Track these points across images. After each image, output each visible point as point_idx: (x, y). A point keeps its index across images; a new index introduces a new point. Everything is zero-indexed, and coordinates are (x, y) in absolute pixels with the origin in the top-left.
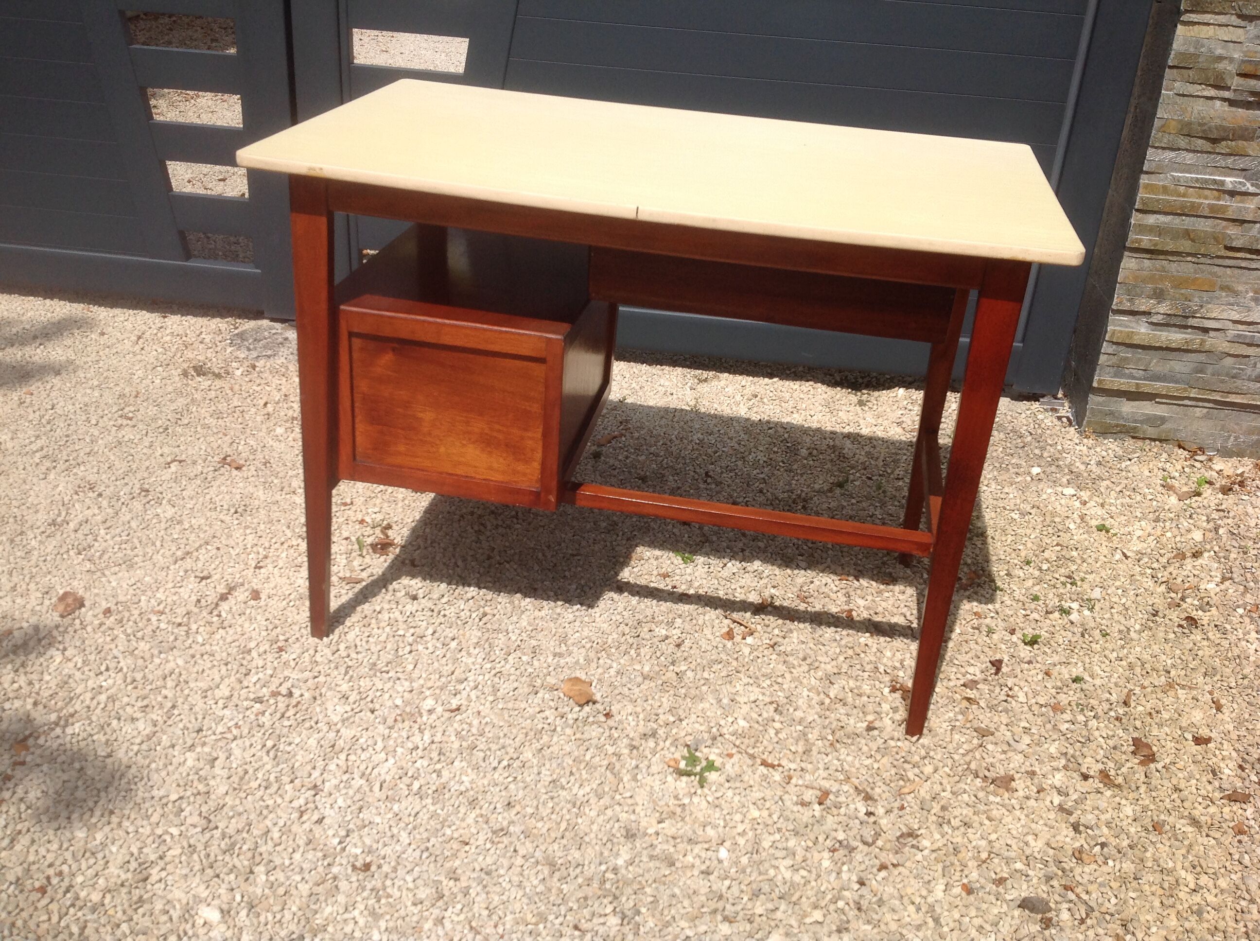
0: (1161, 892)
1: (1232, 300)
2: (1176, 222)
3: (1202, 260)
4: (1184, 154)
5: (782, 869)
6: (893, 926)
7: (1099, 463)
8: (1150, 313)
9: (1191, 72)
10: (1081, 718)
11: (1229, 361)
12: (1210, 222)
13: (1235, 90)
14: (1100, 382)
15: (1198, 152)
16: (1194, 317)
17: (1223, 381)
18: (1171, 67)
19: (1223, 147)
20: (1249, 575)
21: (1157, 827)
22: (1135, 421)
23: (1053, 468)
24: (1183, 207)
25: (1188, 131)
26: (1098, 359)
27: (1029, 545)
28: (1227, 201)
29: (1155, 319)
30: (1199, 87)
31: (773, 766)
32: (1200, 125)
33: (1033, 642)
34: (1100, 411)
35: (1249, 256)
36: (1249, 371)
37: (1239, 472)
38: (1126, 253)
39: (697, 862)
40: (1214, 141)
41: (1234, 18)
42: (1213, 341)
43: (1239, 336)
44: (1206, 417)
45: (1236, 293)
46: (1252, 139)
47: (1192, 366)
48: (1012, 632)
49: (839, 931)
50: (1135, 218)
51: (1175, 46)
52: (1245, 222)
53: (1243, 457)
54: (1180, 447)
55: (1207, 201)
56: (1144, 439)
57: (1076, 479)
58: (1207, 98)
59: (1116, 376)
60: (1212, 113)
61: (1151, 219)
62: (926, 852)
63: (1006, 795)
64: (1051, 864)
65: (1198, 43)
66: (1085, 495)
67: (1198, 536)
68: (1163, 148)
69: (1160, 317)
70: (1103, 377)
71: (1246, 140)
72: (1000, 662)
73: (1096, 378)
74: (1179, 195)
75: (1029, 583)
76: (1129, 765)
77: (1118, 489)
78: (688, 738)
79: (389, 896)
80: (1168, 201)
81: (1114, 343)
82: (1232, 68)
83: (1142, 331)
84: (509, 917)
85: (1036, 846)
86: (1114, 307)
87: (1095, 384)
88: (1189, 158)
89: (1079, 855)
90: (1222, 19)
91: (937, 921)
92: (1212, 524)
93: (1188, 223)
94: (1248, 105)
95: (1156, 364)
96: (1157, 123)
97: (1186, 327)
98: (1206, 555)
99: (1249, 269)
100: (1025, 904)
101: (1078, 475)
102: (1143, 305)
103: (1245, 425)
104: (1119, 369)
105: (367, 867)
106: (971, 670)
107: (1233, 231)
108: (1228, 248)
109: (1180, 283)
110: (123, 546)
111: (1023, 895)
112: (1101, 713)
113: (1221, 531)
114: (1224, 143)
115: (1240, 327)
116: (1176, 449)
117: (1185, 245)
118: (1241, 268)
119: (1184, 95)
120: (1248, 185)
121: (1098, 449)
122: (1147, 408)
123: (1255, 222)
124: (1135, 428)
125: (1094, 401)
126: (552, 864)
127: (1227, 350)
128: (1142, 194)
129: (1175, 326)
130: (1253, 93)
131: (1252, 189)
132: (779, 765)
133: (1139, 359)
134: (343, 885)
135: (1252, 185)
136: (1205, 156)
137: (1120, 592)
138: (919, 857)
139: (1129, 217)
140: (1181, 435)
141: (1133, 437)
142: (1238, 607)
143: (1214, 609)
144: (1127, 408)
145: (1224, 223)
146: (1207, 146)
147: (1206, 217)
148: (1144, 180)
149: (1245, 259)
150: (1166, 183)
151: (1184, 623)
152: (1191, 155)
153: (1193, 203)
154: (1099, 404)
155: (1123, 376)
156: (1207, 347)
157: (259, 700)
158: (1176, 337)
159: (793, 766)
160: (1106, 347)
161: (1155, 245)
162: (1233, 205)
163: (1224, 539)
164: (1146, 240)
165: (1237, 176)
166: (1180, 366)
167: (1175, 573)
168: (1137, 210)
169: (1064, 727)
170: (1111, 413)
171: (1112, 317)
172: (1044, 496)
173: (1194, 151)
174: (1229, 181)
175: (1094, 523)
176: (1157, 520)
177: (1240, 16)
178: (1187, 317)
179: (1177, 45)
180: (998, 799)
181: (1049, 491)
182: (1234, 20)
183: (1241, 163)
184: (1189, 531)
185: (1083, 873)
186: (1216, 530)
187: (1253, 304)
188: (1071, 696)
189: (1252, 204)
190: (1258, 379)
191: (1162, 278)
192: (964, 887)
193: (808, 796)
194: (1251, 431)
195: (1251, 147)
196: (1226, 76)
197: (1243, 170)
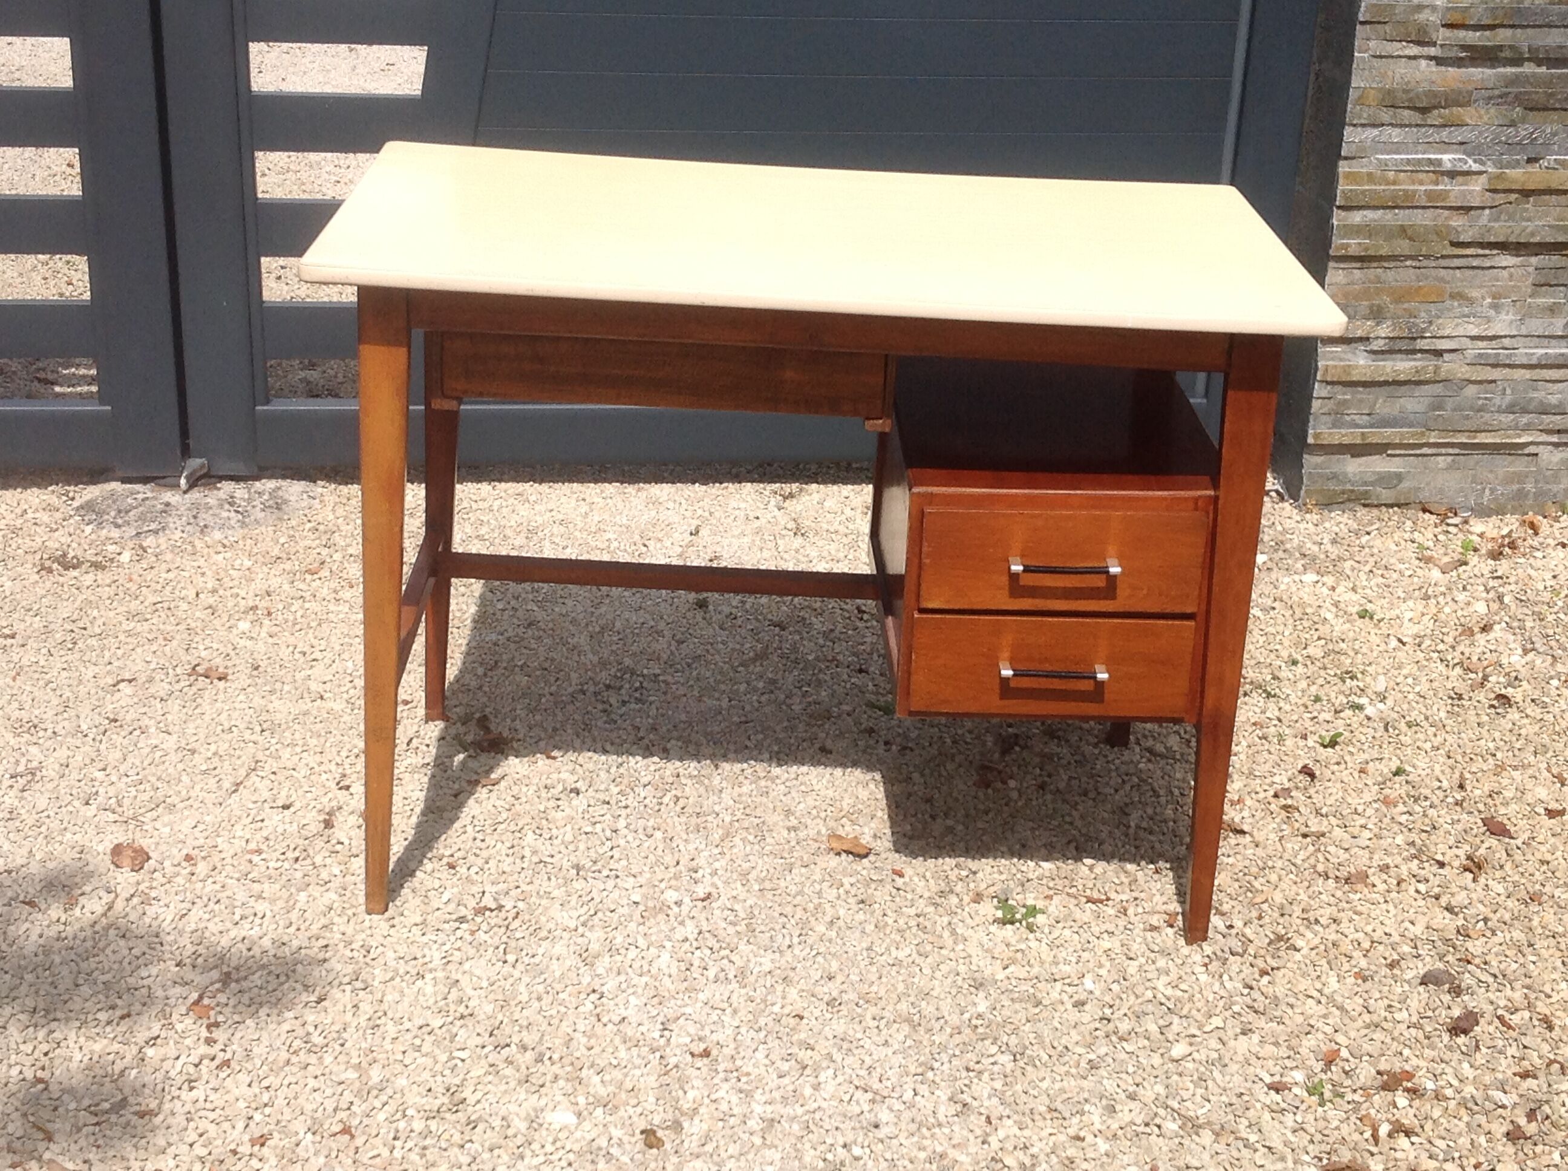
0: (1559, 954)
1: (1466, 310)
2: (1388, 217)
3: (1425, 263)
4: (1389, 130)
5: (1161, 988)
6: (1299, 1019)
7: (1334, 542)
8: (1368, 339)
9: (1387, 28)
10: (1417, 808)
11: (1471, 390)
12: (1429, 213)
13: (1442, 46)
14: (1317, 436)
15: (1406, 126)
16: (1423, 337)
17: (1467, 417)
18: (1363, 23)
19: (1434, 117)
20: (1553, 643)
21: (1534, 898)
22: (1365, 484)
23: (1281, 554)
24: (1394, 197)
25: (1391, 101)
26: (1310, 407)
27: (1286, 643)
28: (1445, 185)
29: (1376, 345)
30: (1398, 45)
31: (1101, 902)
32: (1406, 91)
33: (1333, 744)
34: (1320, 475)
35: (1480, 252)
36: (1497, 401)
37: (1505, 532)
38: (1331, 264)
39: (1065, 997)
40: (1424, 111)
42: (1451, 366)
43: (1481, 355)
44: (1449, 468)
45: (1471, 301)
46: (1468, 104)
47: (1427, 401)
48: (1304, 737)
49: (1244, 1033)
50: (1338, 218)
52: (1471, 208)
53: (1504, 514)
54: (1425, 510)
55: (1423, 187)
56: (1378, 506)
57: (1310, 562)
58: (1409, 58)
59: (1334, 426)
60: (1418, 76)
61: (1357, 217)
62: (1305, 951)
63: (1366, 890)
64: (1439, 943)
66: (1329, 580)
67: (1481, 608)
68: (1363, 125)
69: (1381, 342)
70: (1319, 430)
71: (1461, 106)
72: (1305, 767)
73: (1311, 431)
74: (1388, 184)
75: (1303, 684)
76: (1486, 845)
77: (1367, 568)
78: (992, 890)
79: (748, 1074)
80: (1375, 192)
81: (1328, 383)
82: (1434, 18)
83: (1361, 363)
84: (890, 1073)
85: (1418, 930)
87: (1310, 440)
88: (1396, 135)
89: (1464, 933)
91: (1341, 1008)
92: (1492, 594)
93: (1401, 217)
94: (1458, 62)
95: (1383, 405)
96: (1353, 95)
97: (1414, 352)
98: (1496, 627)
99: (1483, 268)
100: (1425, 981)
101: (1314, 559)
103: (1501, 472)
104: (1337, 417)
105: (706, 1053)
106: (1277, 779)
107: (1457, 221)
108: (1454, 244)
109: (1400, 297)
110: (142, 787)
111: (1422, 972)
112: (1437, 802)
113: (1506, 599)
114: (1436, 112)
115: (1481, 344)
116: (1421, 514)
117: (1403, 246)
118: (1473, 268)
119: (1381, 57)
120: (1470, 162)
121: (1327, 525)
122: (1378, 464)
123: (1483, 208)
124: (1367, 492)
125: (1310, 461)
126: (908, 1021)
127: (1467, 376)
128: (1342, 186)
129: (1400, 351)
130: (1464, 48)
131: (1476, 167)
132: (1108, 899)
133: (1361, 401)
134: (691, 1072)
135: (1475, 161)
136: (1415, 130)
137: (1410, 681)
138: (1298, 956)
139: (1330, 216)
140: (1424, 495)
141: (1365, 506)
142: (1552, 678)
143: (1524, 683)
144: (1353, 467)
145: (1446, 213)
146: (1416, 117)
147: (1424, 207)
148: (1343, 167)
149: (1477, 256)
150: (1371, 169)
151: (1495, 702)
152: (1398, 130)
153: (1406, 191)
154: (1316, 467)
155: (1344, 425)
156: (1443, 375)
157: (462, 920)
158: (1402, 366)
159: (1124, 897)
160: (1319, 390)
161: (1366, 249)
162: (1454, 189)
163: (1513, 607)
164: (1354, 245)
165: (1456, 152)
166: (1413, 403)
167: (1467, 651)
168: (1339, 207)
169: (1403, 818)
170: (1335, 476)
171: (1321, 349)
172: (1283, 587)
173: (1401, 126)
174: (1447, 159)
175: (1354, 610)
176: (1426, 597)
178: (1414, 339)
180: (1359, 896)
181: (1286, 580)
183: (1458, 135)
184: (1468, 604)
185: (1475, 947)
186: (1500, 598)
187: (1492, 312)
188: (1398, 789)
189: (1477, 186)
190: (1510, 409)
191: (1378, 292)
192: (1357, 975)
193: (1155, 920)
194: (1509, 479)
195: (1468, 114)
196: (1431, 31)
197: (1462, 143)
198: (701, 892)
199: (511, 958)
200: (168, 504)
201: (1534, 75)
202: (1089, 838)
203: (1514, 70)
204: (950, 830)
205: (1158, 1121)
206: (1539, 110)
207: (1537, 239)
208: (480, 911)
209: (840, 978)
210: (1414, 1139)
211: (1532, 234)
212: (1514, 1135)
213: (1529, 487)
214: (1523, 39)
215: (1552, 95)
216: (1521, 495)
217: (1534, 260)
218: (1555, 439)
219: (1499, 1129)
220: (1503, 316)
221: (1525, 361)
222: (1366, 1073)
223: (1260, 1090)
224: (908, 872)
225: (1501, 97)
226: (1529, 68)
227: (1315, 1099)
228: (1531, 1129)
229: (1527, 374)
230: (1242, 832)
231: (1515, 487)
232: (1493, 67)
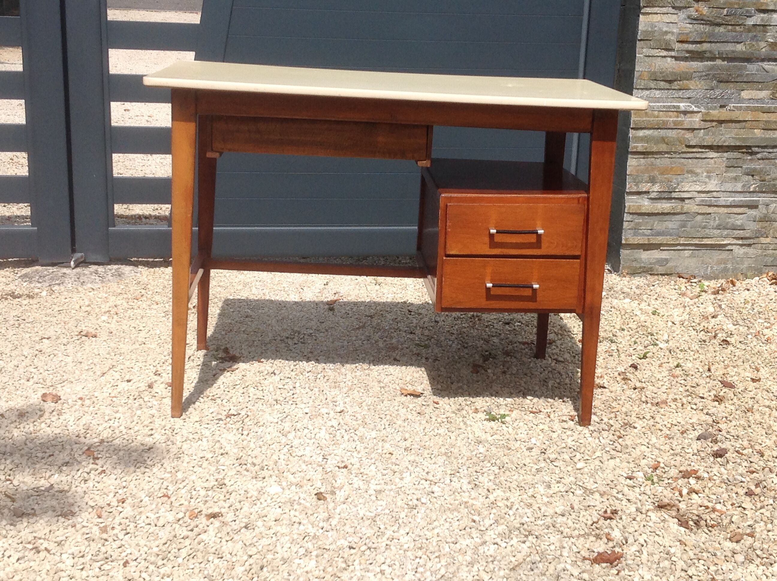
1: (695, 179)
2: (655, 133)
3: (674, 156)
4: (654, 91)
5: (569, 442)
6: (639, 453)
7: (637, 288)
8: (649, 192)
9: (651, 43)
10: (688, 379)
11: (699, 218)
12: (675, 132)
13: (677, 51)
14: (626, 240)
15: (662, 89)
16: (675, 192)
17: (698, 231)
18: (639, 40)
19: (675, 85)
21: (749, 410)
22: (651, 264)
24: (658, 124)
25: (655, 77)
26: (622, 225)
27: (618, 323)
28: (681, 118)
29: (653, 195)
30: (657, 51)
31: (537, 413)
32: (661, 73)
33: (645, 358)
34: (629, 260)
35: (700, 150)
36: (712, 223)
38: (630, 156)
39: (522, 447)
40: (670, 82)
41: (670, 9)
42: (689, 206)
43: (703, 201)
44: (691, 256)
45: (697, 174)
46: (691, 79)
47: (678, 223)
48: (631, 356)
49: (611, 458)
50: (632, 134)
51: (640, 28)
52: (695, 129)
53: (718, 279)
54: (680, 277)
55: (672, 119)
56: (657, 275)
57: (626, 295)
58: (663, 57)
59: (634, 235)
60: (667, 66)
61: (641, 133)
62: (639, 429)
63: (666, 408)
64: (705, 425)
65: (653, 25)
66: (637, 302)
67: (711, 310)
68: (642, 89)
69: (655, 194)
70: (627, 237)
71: (688, 80)
72: (632, 365)
73: (623, 237)
74: (655, 117)
75: (628, 338)
76: (724, 391)
77: (655, 297)
78: (483, 409)
80: (649, 121)
81: (631, 214)
82: (673, 38)
83: (645, 204)
84: (438, 474)
86: (627, 190)
87: (623, 242)
88: (657, 94)
90: (664, 10)
91: (659, 449)
92: (716, 305)
93: (662, 133)
94: (685, 59)
95: (658, 225)
96: (636, 74)
97: (671, 199)
98: (719, 316)
99: (701, 158)
100: (699, 438)
101: (628, 294)
102: (644, 187)
103: (715, 258)
104: (636, 231)
105: (346, 467)
106: (619, 369)
107: (688, 135)
108: (687, 146)
109: (663, 172)
111: (697, 435)
112: (698, 376)
113: (723, 307)
114: (676, 83)
115: (703, 195)
116: (678, 279)
117: (663, 147)
118: (696, 158)
119: (649, 56)
120: (693, 107)
121: (633, 282)
122: (656, 254)
123: (700, 129)
124: (651, 268)
125: (624, 253)
127: (697, 211)
128: (633, 118)
129: (664, 198)
130: (688, 52)
131: (696, 109)
132: (540, 412)
133: (647, 222)
134: (339, 474)
135: (695, 107)
136: (666, 91)
138: (635, 430)
139: (628, 134)
140: (679, 270)
141: (651, 274)
142: (748, 334)
143: (735, 336)
144: (645, 256)
145: (683, 132)
146: (667, 86)
147: (672, 129)
149: (699, 152)
151: (722, 343)
152: (658, 92)
153: (663, 121)
154: (627, 255)
155: (640, 234)
156: (685, 210)
158: (665, 206)
159: (549, 411)
160: (626, 217)
161: (646, 149)
162: (686, 120)
163: (727, 309)
164: (640, 146)
165: (686, 102)
166: (671, 224)
167: (706, 325)
168: (632, 128)
169: (683, 382)
170: (636, 260)
171: (627, 197)
172: (614, 304)
173: (660, 89)
174: (683, 106)
175: (650, 312)
176: (684, 307)
177: (673, 8)
178: (671, 192)
179: (642, 27)
180: (663, 409)
181: (616, 301)
182: (671, 10)
183: (687, 94)
184: (705, 308)
185: (723, 426)
186: (720, 306)
187: (707, 180)
188: (678, 371)
189: (697, 118)
190: (718, 228)
191: (653, 170)
192: (665, 437)
193: (564, 418)
194: (719, 262)
195: (691, 84)
196: (671, 43)
197: (689, 98)
198: (338, 409)
199: (245, 433)
200: (65, 273)
201: (721, 65)
202: (529, 390)
203: (712, 63)
204: (461, 387)
205: (572, 490)
206: (725, 82)
207: (726, 144)
208: (229, 416)
209: (410, 440)
210: (700, 495)
211: (725, 142)
212: (749, 494)
213: (729, 266)
214: (715, 48)
215: (730, 75)
216: (726, 270)
217: (725, 154)
218: (740, 242)
219: (742, 492)
220: (712, 181)
221: (724, 203)
222: (673, 472)
223: (622, 480)
224: (441, 402)
225: (707, 76)
226: (719, 62)
227: (650, 482)
228: (758, 491)
229: (726, 210)
230: (605, 388)
231: (723, 266)
232: (702, 62)
